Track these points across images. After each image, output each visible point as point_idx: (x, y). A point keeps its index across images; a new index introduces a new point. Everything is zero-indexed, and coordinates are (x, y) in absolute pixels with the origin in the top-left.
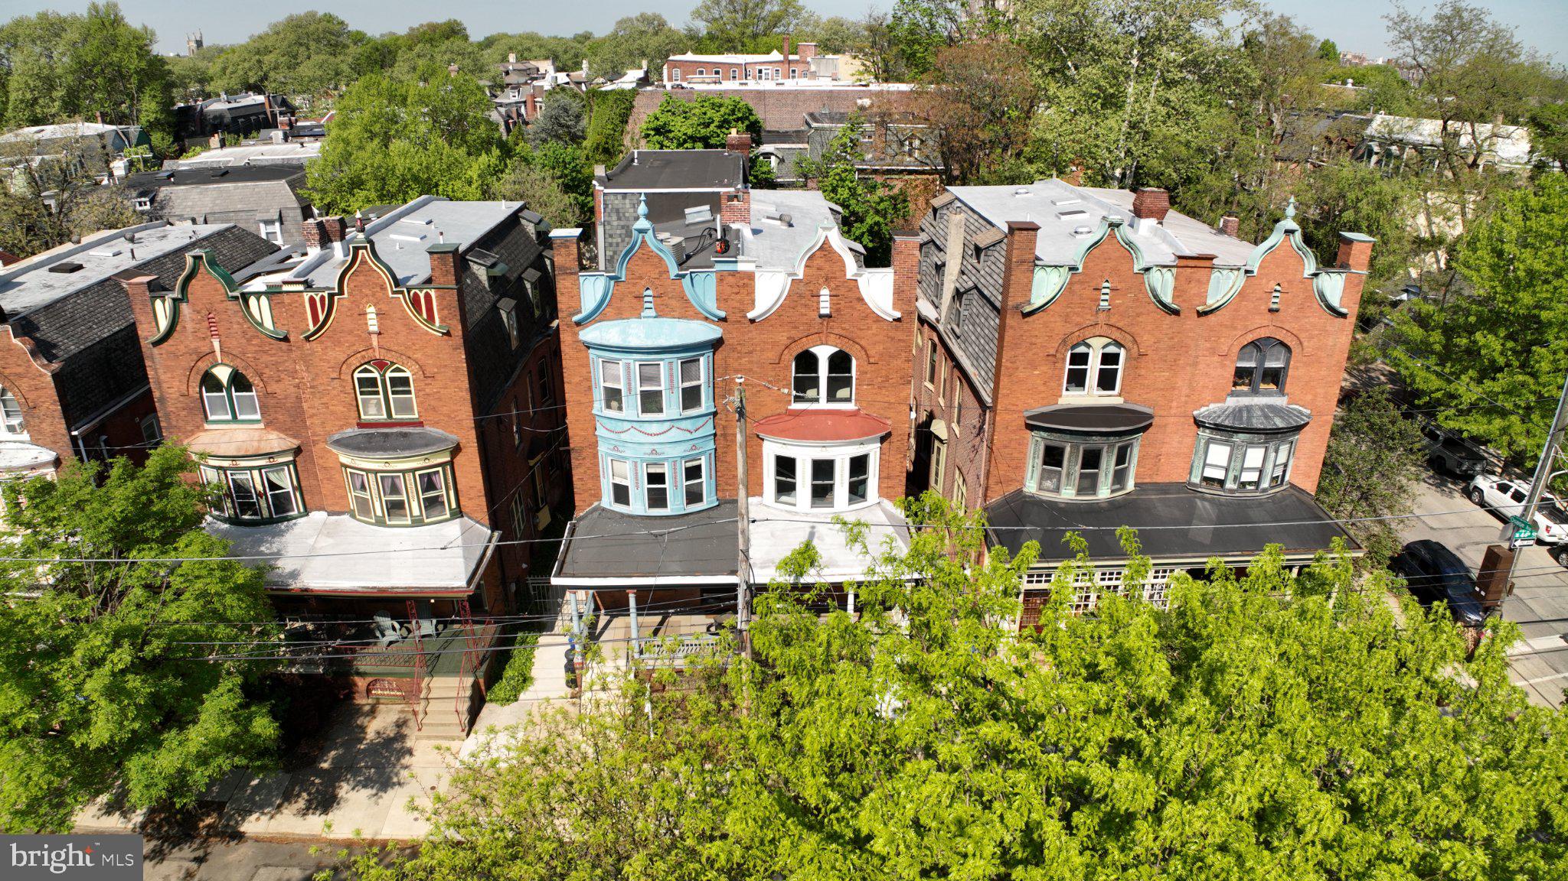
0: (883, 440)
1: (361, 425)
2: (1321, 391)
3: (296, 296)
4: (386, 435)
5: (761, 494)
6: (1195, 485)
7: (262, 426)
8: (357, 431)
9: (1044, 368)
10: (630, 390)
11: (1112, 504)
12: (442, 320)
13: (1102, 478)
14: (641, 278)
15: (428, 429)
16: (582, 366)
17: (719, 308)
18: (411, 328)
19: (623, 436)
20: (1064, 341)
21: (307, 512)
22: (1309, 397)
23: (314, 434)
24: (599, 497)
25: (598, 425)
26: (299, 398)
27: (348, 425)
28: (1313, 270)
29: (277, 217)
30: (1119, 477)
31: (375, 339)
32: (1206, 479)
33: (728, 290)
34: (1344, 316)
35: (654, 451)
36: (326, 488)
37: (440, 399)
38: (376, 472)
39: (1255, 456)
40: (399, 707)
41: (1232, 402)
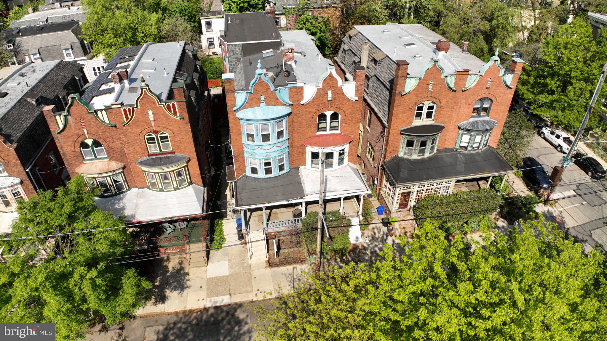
0: (349, 143)
1: (149, 155)
2: (501, 114)
3: (118, 110)
4: (160, 158)
5: (305, 165)
6: (457, 149)
7: (108, 160)
8: (148, 158)
9: (408, 113)
10: (257, 134)
11: (429, 158)
12: (180, 113)
13: (426, 150)
14: (259, 92)
15: (177, 154)
16: (237, 126)
17: (290, 101)
18: (168, 118)
19: (255, 151)
20: (415, 103)
21: (130, 189)
22: (497, 116)
23: (130, 160)
24: (244, 171)
25: (244, 147)
26: (123, 148)
27: (144, 156)
28: (503, 74)
29: (70, 47)
30: (432, 148)
31: (153, 123)
32: (461, 147)
33: (293, 94)
34: (511, 88)
35: (267, 155)
36: (137, 179)
37: (181, 143)
38: (158, 173)
39: (478, 138)
40: (178, 256)
41: (471, 120)
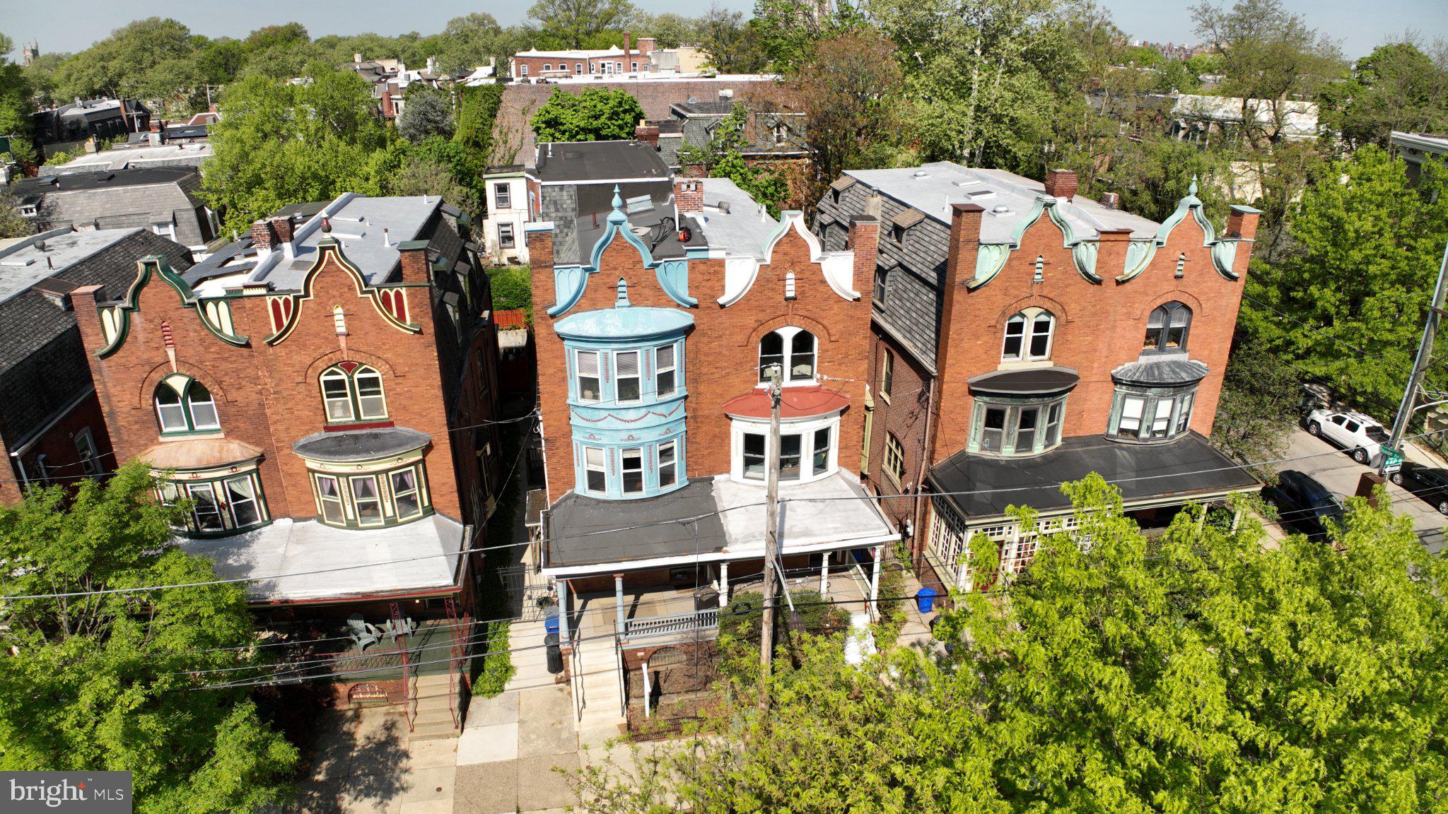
0: (842, 413)
1: (328, 429)
2: (1217, 346)
3: (257, 301)
4: (356, 437)
5: (728, 471)
6: (1113, 436)
7: (222, 435)
8: (324, 435)
9: (985, 338)
10: (607, 379)
11: (1044, 457)
12: (413, 318)
13: (1037, 436)
14: (615, 269)
15: (399, 428)
16: (556, 357)
17: (691, 295)
18: (381, 327)
19: (600, 425)
20: (1004, 313)
21: (271, 520)
22: (1206, 352)
23: (278, 441)
24: (571, 484)
25: (572, 414)
26: (261, 405)
27: (313, 430)
28: (1212, 240)
29: (171, 219)
30: (1051, 433)
31: (343, 342)
32: (1122, 431)
33: (700, 277)
34: (1235, 279)
35: (631, 438)
36: (291, 494)
37: (411, 398)
38: (347, 475)
39: (1164, 407)
40: (384, 709)
41: (1144, 360)
